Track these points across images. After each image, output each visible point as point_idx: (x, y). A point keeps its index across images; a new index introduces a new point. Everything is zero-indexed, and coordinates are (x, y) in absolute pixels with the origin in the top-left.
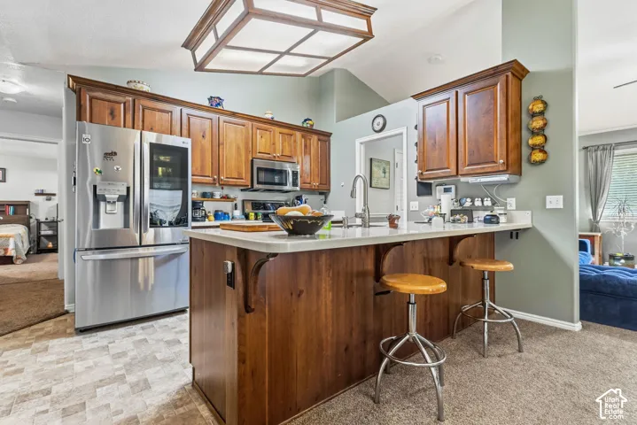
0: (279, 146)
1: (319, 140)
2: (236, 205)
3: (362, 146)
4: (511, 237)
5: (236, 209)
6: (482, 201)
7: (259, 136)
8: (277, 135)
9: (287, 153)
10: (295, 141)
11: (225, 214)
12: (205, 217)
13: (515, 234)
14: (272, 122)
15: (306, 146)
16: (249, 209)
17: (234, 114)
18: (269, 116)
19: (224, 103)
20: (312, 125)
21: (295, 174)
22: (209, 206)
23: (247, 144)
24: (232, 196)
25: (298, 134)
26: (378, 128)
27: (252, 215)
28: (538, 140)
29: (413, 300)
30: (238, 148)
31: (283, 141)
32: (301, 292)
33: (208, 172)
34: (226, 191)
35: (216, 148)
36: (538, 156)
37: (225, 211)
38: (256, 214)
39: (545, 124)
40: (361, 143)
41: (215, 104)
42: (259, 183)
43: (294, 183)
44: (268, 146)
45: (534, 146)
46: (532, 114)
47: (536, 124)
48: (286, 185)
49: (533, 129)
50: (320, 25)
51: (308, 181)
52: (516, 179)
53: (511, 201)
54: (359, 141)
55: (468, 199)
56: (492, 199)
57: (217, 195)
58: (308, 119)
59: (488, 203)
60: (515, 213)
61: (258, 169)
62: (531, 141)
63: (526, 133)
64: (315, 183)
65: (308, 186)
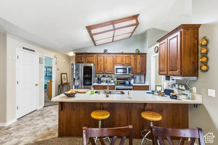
0: (124, 60)
3: (154, 58)
4: (195, 107)
5: (112, 80)
6: (179, 86)
7: (117, 59)
8: (124, 57)
9: (127, 62)
10: (131, 58)
12: (102, 82)
13: (196, 105)
14: (122, 53)
15: (135, 59)
16: (116, 80)
18: (121, 52)
19: (108, 51)
20: (139, 52)
21: (130, 69)
22: (105, 79)
24: (111, 76)
25: (132, 56)
27: (116, 82)
28: (204, 59)
30: (111, 63)
31: (126, 58)
34: (109, 75)
35: (104, 63)
36: (204, 68)
39: (207, 51)
40: (154, 57)
41: (105, 51)
42: (116, 73)
43: (129, 72)
44: (120, 61)
45: (200, 64)
46: (202, 46)
47: (204, 51)
48: (126, 73)
49: (201, 54)
50: (114, 29)
51: (136, 71)
52: (195, 78)
53: (194, 89)
54: (152, 56)
55: (177, 85)
56: (186, 87)
57: (107, 76)
58: (138, 50)
59: (183, 88)
60: (195, 95)
61: (116, 69)
62: (200, 60)
63: (200, 56)
64: (139, 72)
65: (136, 73)
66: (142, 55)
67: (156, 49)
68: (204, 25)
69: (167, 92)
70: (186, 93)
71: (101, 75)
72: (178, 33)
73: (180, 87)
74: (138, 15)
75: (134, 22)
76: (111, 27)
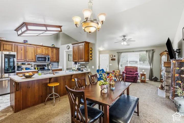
0: (44, 51)
1: (56, 50)
2: (32, 66)
3: (66, 52)
4: (88, 73)
5: (32, 67)
7: (38, 49)
8: (44, 49)
9: (46, 53)
10: (49, 50)
11: (29, 68)
12: (22, 69)
14: (42, 46)
15: (52, 51)
16: (36, 67)
17: (30, 44)
18: (41, 44)
19: (28, 42)
20: (54, 46)
21: (49, 58)
22: (23, 66)
23: (34, 51)
24: (31, 64)
25: (50, 49)
26: (68, 48)
27: (36, 68)
28: (91, 56)
29: (53, 87)
30: (32, 52)
32: (30, 87)
33: (23, 59)
34: (29, 63)
35: (25, 53)
36: (91, 59)
37: (28, 67)
38: (38, 68)
39: (92, 53)
41: (25, 42)
42: (38, 61)
43: (48, 60)
44: (41, 52)
45: (90, 57)
46: (90, 51)
47: (91, 53)
48: (46, 61)
49: (90, 53)
50: (47, 30)
51: (53, 59)
52: (88, 62)
53: (88, 67)
54: (64, 51)
55: (81, 66)
56: (85, 66)
57: (26, 64)
58: (53, 45)
59: (84, 67)
60: (88, 69)
61: (38, 57)
62: (90, 56)
63: (90, 54)
64: (55, 60)
65: (53, 61)
66: (57, 49)
67: (68, 47)
68: (91, 43)
69: (79, 69)
70: (85, 69)
71: (20, 63)
72: (83, 44)
73: (83, 67)
74: (62, 26)
75: (59, 29)
76: (44, 28)
